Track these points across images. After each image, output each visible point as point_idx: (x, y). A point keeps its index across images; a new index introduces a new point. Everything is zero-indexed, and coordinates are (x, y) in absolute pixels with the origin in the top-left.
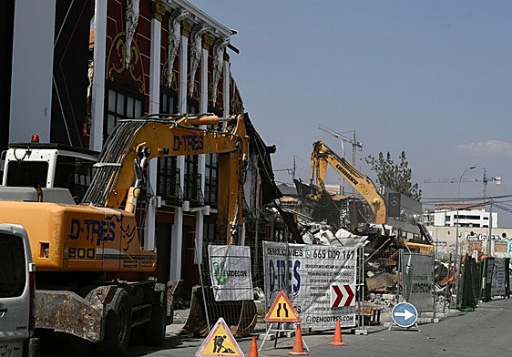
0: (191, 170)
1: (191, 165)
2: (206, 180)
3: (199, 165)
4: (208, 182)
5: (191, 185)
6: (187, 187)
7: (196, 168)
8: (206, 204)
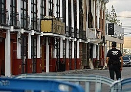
0: (14, 11)
1: (14, 8)
2: (21, 16)
3: (17, 8)
4: (22, 17)
5: (14, 18)
6: (12, 19)
7: (16, 10)
8: (22, 28)
